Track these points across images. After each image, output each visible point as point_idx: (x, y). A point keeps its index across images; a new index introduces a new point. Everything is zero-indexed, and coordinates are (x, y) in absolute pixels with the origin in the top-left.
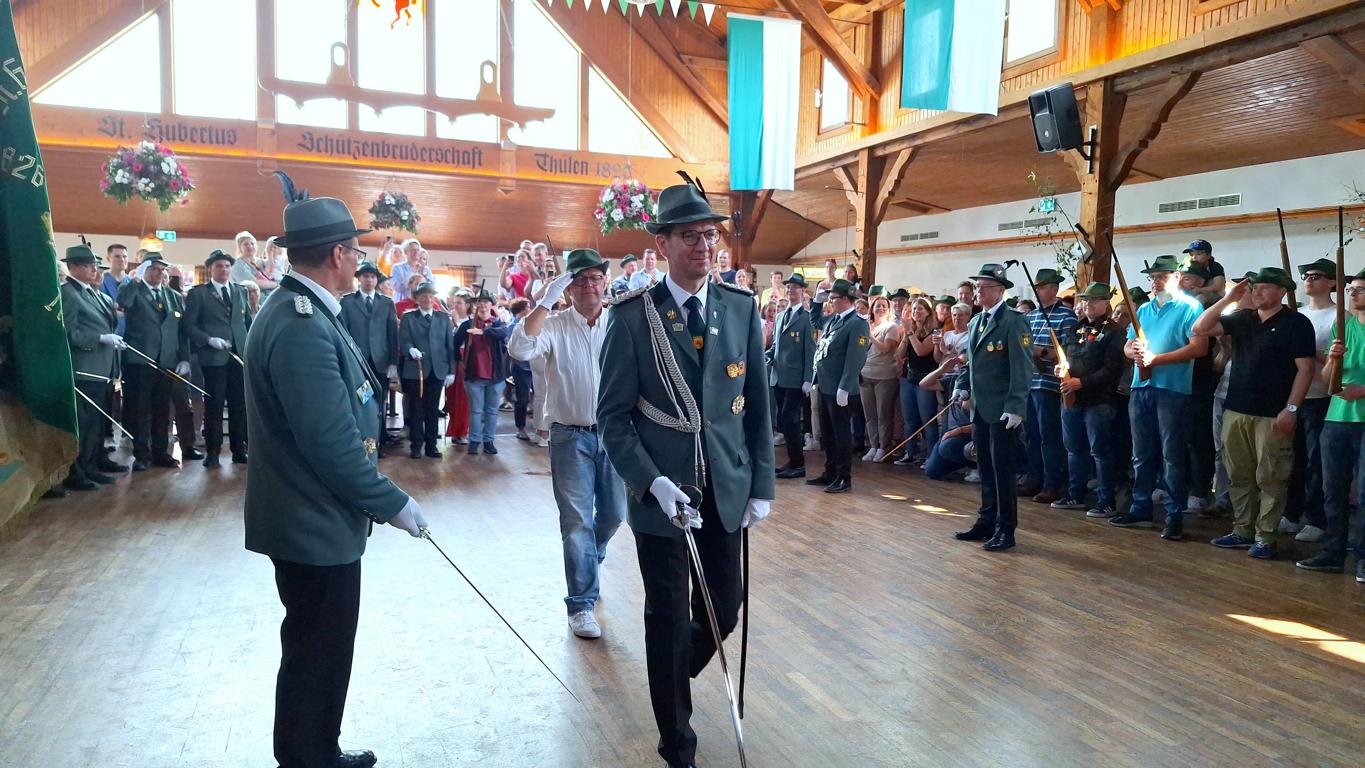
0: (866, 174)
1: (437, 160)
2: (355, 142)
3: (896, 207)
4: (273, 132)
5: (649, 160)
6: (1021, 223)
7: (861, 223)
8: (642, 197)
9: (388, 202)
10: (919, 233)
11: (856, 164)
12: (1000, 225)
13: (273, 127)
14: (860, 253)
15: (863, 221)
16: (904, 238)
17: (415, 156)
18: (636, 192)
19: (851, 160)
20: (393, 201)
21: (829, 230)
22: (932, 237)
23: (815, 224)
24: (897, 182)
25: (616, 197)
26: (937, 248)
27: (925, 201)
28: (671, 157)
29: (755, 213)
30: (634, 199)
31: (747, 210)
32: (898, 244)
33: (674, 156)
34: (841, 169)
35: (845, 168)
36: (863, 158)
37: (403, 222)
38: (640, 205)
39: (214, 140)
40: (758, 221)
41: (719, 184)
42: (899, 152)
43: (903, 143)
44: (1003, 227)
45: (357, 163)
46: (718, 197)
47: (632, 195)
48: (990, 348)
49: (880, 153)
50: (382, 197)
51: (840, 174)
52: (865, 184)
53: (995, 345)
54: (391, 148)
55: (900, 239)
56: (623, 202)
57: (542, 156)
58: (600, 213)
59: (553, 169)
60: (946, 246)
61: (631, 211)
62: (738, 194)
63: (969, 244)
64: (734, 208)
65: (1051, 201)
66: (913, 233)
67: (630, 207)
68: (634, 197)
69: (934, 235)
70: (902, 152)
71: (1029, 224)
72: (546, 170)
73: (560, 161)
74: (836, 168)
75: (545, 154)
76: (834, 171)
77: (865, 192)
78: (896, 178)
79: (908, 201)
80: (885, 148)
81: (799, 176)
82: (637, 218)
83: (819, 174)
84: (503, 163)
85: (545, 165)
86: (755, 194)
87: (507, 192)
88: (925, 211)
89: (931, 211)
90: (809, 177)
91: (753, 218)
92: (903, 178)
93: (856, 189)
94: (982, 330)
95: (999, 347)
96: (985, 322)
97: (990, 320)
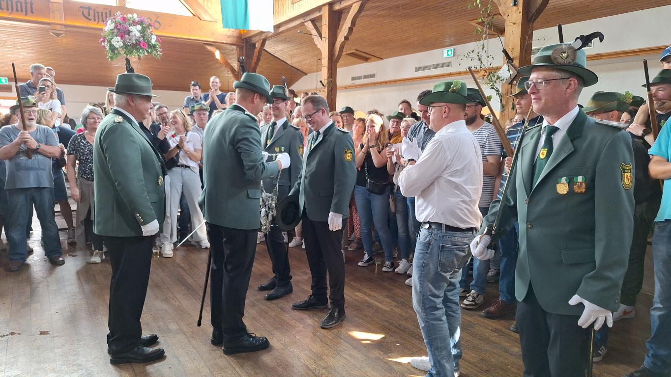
0: (327, 24)
3: (349, 57)
5: (174, 17)
6: (430, 66)
7: (325, 61)
8: (139, 27)
10: (362, 74)
11: (320, 17)
12: (416, 68)
14: (325, 83)
15: (327, 59)
16: (353, 79)
18: (134, 23)
19: (317, 15)
21: (306, 74)
22: (371, 77)
23: (298, 70)
24: (351, 29)
25: (116, 27)
26: (375, 84)
27: (367, 51)
28: (191, 15)
29: (255, 58)
30: (132, 28)
31: (249, 56)
32: (349, 82)
33: (194, 15)
34: (310, 22)
35: (313, 21)
36: (325, 12)
38: (138, 34)
40: (257, 64)
41: (228, 37)
42: (350, 6)
44: (418, 69)
46: (228, 46)
47: (130, 25)
48: (562, 188)
49: (337, 7)
51: (309, 25)
52: (327, 31)
53: (571, 183)
55: (351, 79)
56: (122, 31)
57: (86, 8)
58: (104, 41)
59: (97, 19)
60: (381, 83)
61: (130, 40)
62: (242, 44)
63: (395, 81)
64: (240, 55)
65: (451, 50)
66: (359, 75)
67: (129, 35)
68: (132, 27)
69: (373, 76)
70: (354, 5)
71: (436, 66)
72: (90, 20)
73: (102, 13)
74: (307, 21)
75: (89, 7)
76: (306, 24)
77: (327, 37)
78: (350, 26)
79: (354, 51)
80: (340, 3)
81: (281, 29)
82: (137, 46)
83: (295, 27)
84: (53, 12)
85: (89, 15)
86: (254, 45)
87: (58, 35)
88: (366, 60)
89: (370, 60)
90: (288, 30)
91: (253, 61)
92: (355, 26)
93: (321, 36)
94: (545, 156)
95: (578, 187)
96: (549, 143)
97: (557, 139)
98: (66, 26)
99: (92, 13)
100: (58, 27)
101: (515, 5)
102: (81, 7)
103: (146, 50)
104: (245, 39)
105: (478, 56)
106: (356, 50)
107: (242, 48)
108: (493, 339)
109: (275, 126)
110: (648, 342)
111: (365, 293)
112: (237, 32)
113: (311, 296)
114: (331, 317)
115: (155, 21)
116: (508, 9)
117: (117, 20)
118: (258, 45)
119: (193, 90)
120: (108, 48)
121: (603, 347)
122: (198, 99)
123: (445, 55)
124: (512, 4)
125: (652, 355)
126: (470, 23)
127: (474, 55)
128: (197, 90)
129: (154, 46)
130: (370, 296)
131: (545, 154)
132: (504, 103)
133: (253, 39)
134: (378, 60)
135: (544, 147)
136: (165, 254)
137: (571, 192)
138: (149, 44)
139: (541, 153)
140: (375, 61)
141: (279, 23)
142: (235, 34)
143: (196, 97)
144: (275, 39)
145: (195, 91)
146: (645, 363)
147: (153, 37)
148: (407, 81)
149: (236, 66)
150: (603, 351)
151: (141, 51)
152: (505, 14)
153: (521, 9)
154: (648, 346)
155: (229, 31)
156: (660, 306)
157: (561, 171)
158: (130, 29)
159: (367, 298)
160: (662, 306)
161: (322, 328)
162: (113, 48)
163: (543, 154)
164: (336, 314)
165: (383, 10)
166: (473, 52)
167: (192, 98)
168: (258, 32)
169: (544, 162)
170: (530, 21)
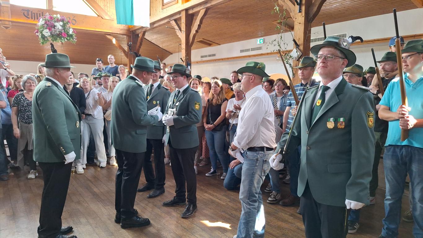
0: (185, 22)
3: (199, 43)
5: (85, 17)
6: (249, 49)
7: (183, 46)
8: (61, 23)
10: (208, 54)
11: (180, 18)
12: (241, 51)
14: (184, 59)
15: (185, 44)
16: (202, 57)
18: (58, 21)
19: (178, 16)
21: (172, 54)
22: (213, 56)
23: (166, 51)
24: (199, 26)
25: (46, 23)
26: (215, 60)
27: (210, 39)
28: (97, 16)
29: (138, 44)
31: (135, 42)
32: (199, 59)
34: (173, 21)
35: (176, 20)
36: (183, 15)
38: (60, 28)
40: (140, 47)
41: (121, 30)
42: (199, 12)
43: (201, 6)
44: (242, 51)
46: (121, 36)
48: (330, 125)
49: (191, 12)
51: (173, 23)
52: (185, 27)
53: (336, 121)
55: (200, 57)
56: (50, 26)
57: (26, 10)
58: (37, 32)
59: (33, 18)
60: (219, 60)
61: (55, 31)
62: (130, 35)
63: (228, 58)
64: (129, 41)
65: (262, 39)
66: (206, 55)
67: (55, 29)
68: (56, 23)
69: (214, 55)
70: (201, 11)
71: (253, 49)
72: (29, 18)
73: (37, 14)
74: (171, 20)
75: (28, 10)
76: (171, 22)
77: (185, 31)
78: (199, 24)
79: (202, 40)
80: (193, 9)
81: (155, 25)
82: (59, 35)
83: (164, 24)
84: (3, 13)
85: (28, 15)
86: (138, 35)
87: (7, 28)
88: (210, 45)
89: (212, 45)
90: (160, 26)
91: (137, 45)
92: (202, 24)
93: (180, 30)
94: (320, 104)
95: (340, 124)
96: (323, 96)
97: (328, 94)
98: (12, 22)
99: (30, 13)
100: (7, 23)
101: (300, 12)
102: (23, 10)
103: (66, 38)
104: (132, 31)
105: (278, 43)
106: (203, 39)
107: (130, 37)
108: (290, 221)
109: (153, 87)
110: (384, 220)
111: (210, 194)
112: (127, 26)
113: (175, 197)
114: (188, 210)
115: (73, 19)
116: (296, 14)
117: (46, 18)
118: (140, 35)
119: (98, 64)
120: (40, 36)
121: (357, 224)
122: (101, 70)
123: (258, 43)
124: (298, 11)
125: (386, 228)
126: (273, 22)
127: (276, 43)
128: (100, 64)
129: (71, 36)
130: (213, 195)
131: (320, 103)
132: (294, 72)
133: (137, 31)
134: (217, 45)
135: (320, 99)
136: (79, 172)
137: (335, 128)
138: (68, 34)
139: (318, 102)
140: (215, 46)
141: (154, 21)
142: (126, 28)
143: (100, 68)
144: (152, 31)
145: (99, 64)
146: (382, 234)
147: (70, 29)
148: (235, 59)
149: (126, 48)
150: (357, 226)
151: (62, 39)
152: (294, 18)
153: (304, 15)
154: (383, 223)
155: (121, 26)
156: (389, 197)
157: (330, 114)
158: (55, 24)
159: (211, 197)
160: (390, 198)
161: (182, 218)
162: (43, 37)
163: (319, 103)
164: (191, 208)
165: (220, 14)
166: (275, 41)
167: (97, 69)
168: (140, 27)
169: (319, 107)
170: (309, 22)
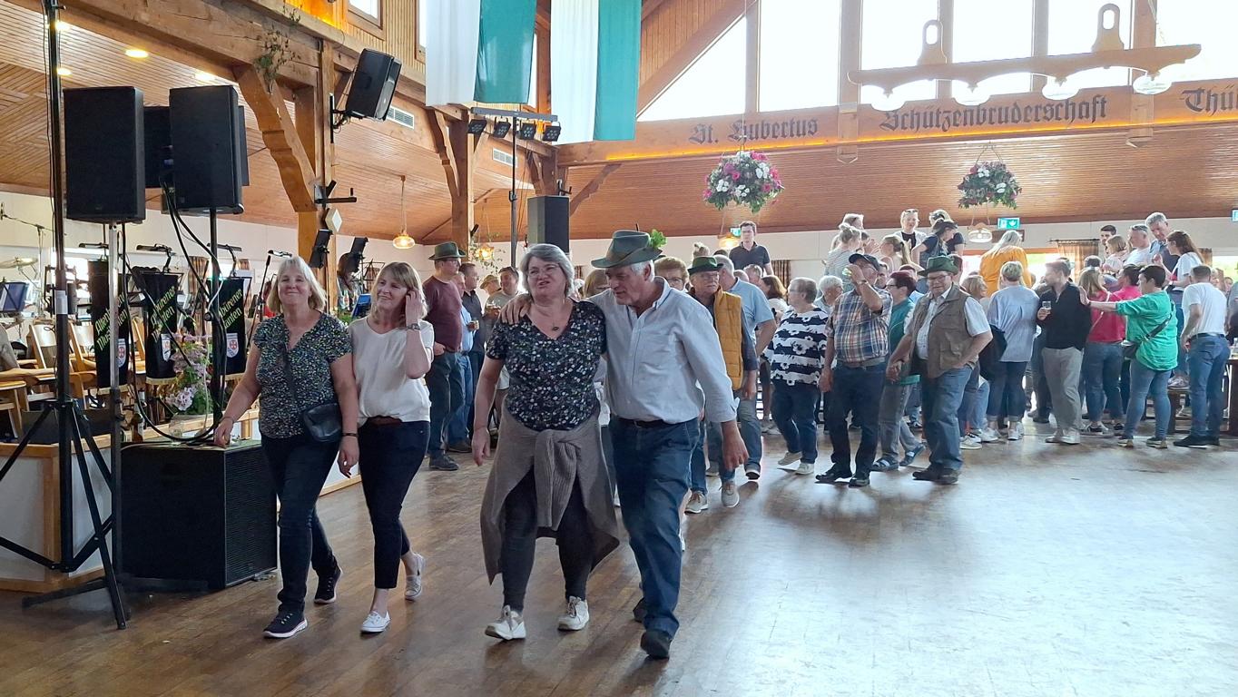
1: (1045, 118)
2: (945, 112)
4: (855, 115)
9: (981, 175)
13: (855, 110)
17: (1017, 118)
20: (987, 173)
37: (998, 196)
39: (795, 133)
45: (947, 134)
50: (975, 170)
54: (988, 112)
57: (1194, 92)
59: (1212, 107)
72: (1200, 110)
73: (1223, 94)
75: (1199, 87)
84: (1136, 110)
85: (1199, 102)
87: (1141, 145)
98: (1154, 128)
99: (1204, 96)
100: (1142, 132)
102: (1186, 91)
